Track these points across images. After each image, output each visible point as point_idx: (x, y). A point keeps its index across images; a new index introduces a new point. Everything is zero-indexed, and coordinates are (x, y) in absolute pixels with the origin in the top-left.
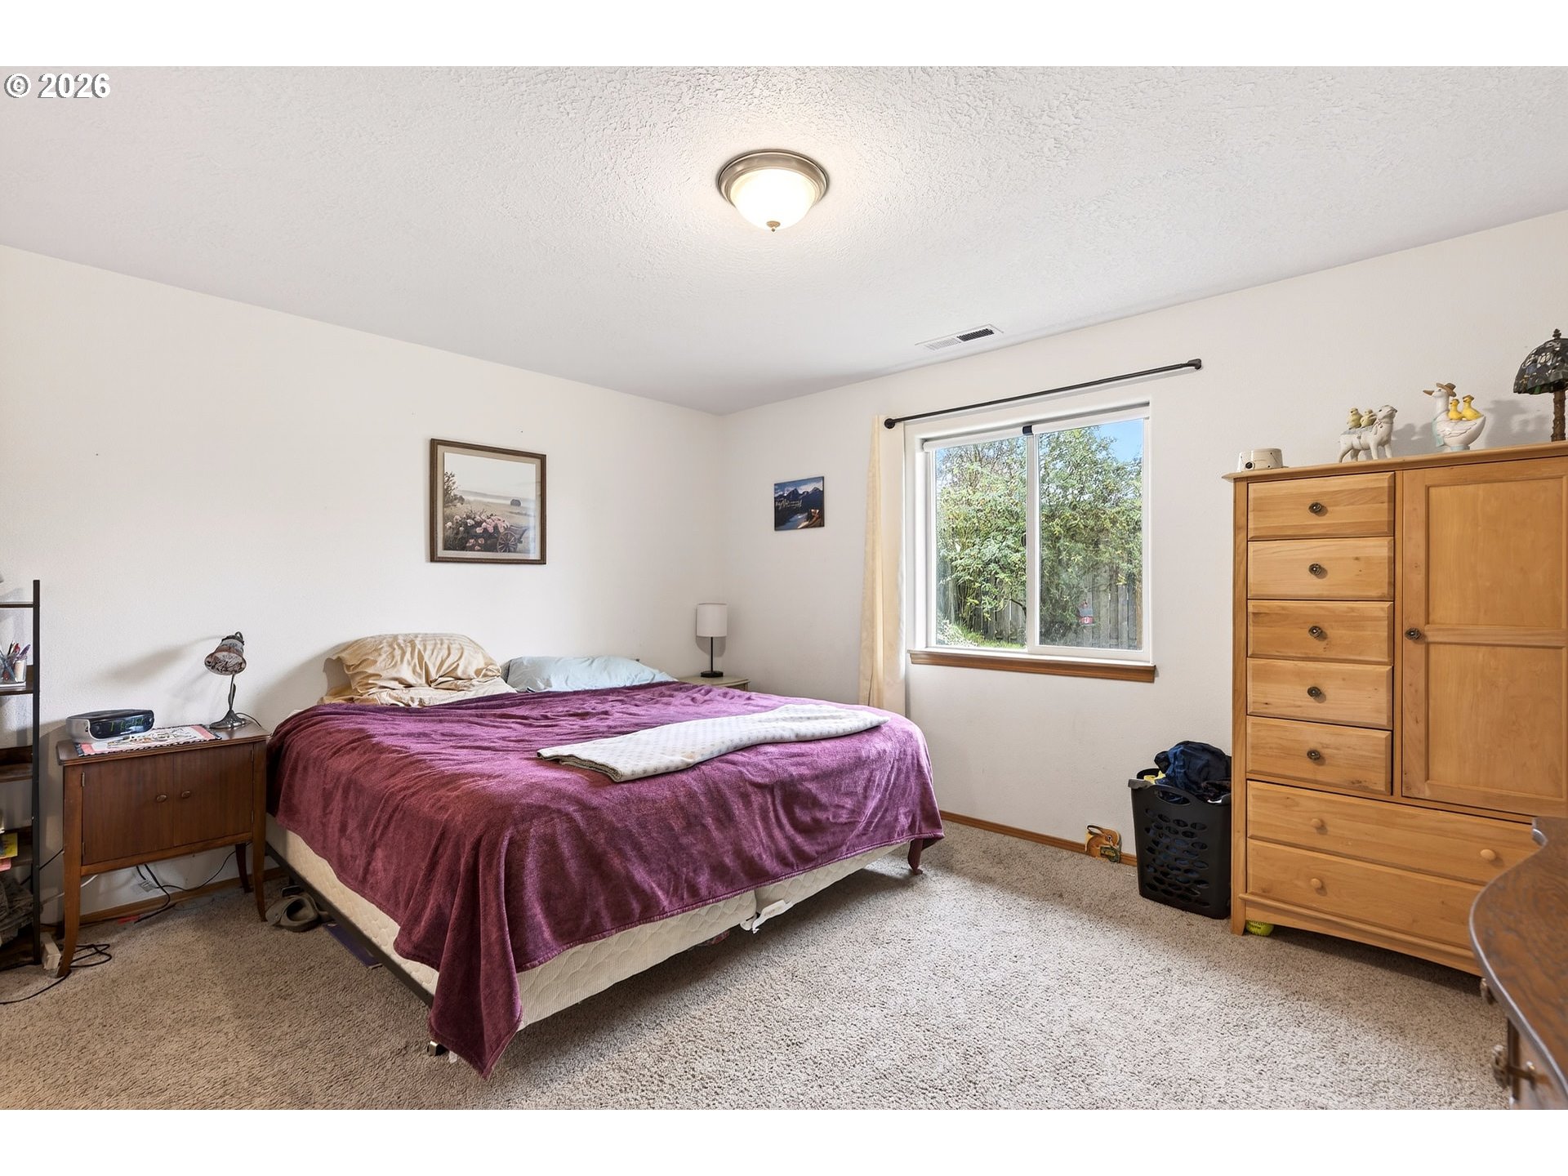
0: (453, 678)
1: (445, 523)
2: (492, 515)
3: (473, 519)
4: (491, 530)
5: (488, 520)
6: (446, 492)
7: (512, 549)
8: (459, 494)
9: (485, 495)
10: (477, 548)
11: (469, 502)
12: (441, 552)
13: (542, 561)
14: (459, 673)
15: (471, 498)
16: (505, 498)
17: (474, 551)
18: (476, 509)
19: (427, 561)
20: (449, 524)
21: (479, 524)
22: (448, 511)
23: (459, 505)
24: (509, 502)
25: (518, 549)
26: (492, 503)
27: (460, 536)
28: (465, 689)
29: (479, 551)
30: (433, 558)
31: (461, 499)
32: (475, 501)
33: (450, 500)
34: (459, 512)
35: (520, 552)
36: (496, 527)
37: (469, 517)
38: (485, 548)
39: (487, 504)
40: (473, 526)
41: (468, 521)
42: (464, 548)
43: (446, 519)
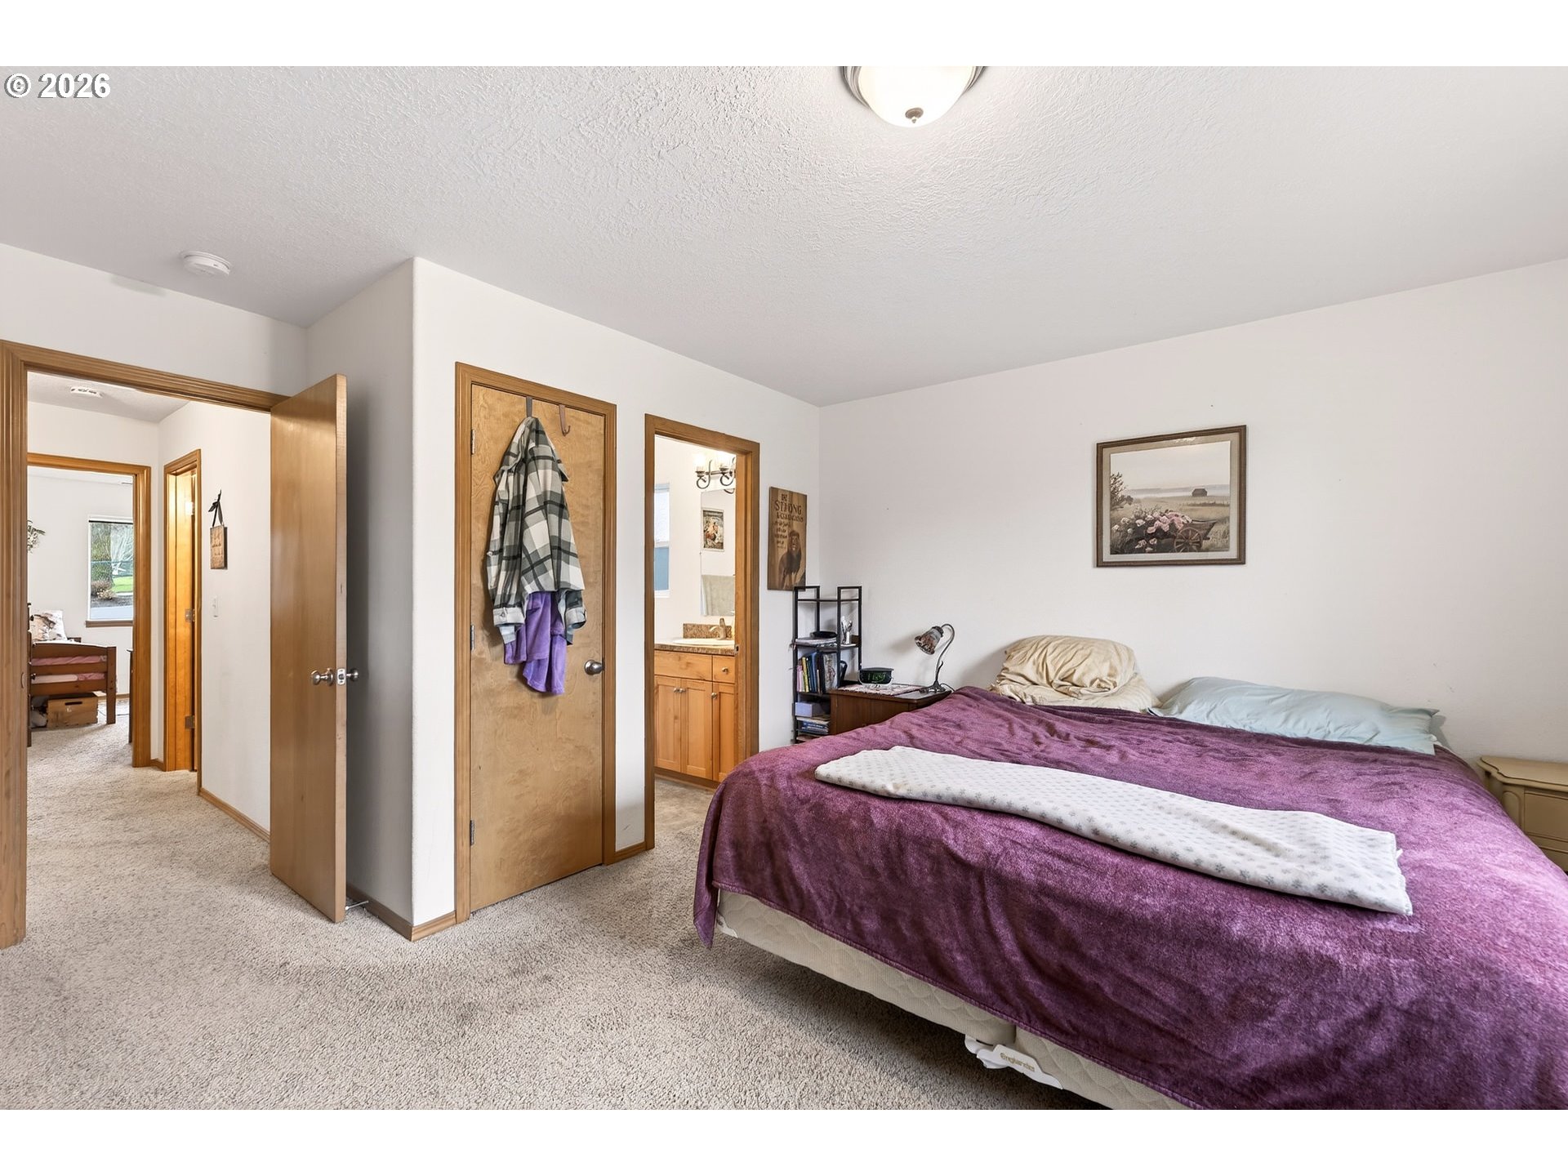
0: (1068, 683)
1: (1112, 526)
2: (1167, 511)
3: (1144, 520)
4: (1166, 528)
5: (1161, 518)
6: (1113, 494)
7: (1194, 547)
8: (1126, 495)
9: (1158, 490)
10: (1149, 549)
11: (1139, 501)
12: (1107, 557)
13: (1240, 560)
14: (1075, 679)
15: (1141, 496)
16: (1185, 489)
17: (1145, 552)
18: (1146, 507)
19: (1094, 567)
20: (1116, 527)
21: (1151, 523)
22: (1115, 514)
23: (1127, 505)
24: (1190, 494)
25: (1203, 547)
26: (1168, 498)
27: (1128, 539)
28: (1075, 695)
29: (1150, 552)
30: (1100, 563)
31: (1129, 500)
32: (1145, 498)
33: (1116, 503)
34: (1127, 513)
35: (1207, 550)
36: (1172, 525)
37: (1138, 518)
38: (1157, 549)
39: (1162, 500)
40: (1145, 527)
41: (1137, 522)
42: (1132, 551)
43: (1113, 522)
